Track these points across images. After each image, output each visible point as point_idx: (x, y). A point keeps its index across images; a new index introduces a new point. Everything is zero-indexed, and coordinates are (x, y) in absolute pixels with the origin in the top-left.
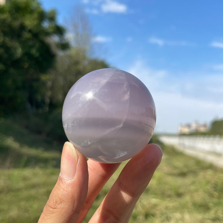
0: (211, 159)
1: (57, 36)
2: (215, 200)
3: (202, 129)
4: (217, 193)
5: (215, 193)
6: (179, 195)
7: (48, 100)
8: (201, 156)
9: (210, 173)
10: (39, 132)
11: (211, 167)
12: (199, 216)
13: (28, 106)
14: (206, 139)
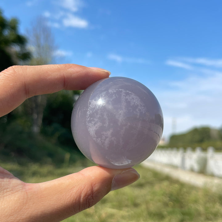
0: (167, 171)
1: (18, 46)
2: (170, 209)
4: (172, 203)
5: (170, 202)
6: (136, 205)
8: (158, 168)
9: (165, 184)
11: (168, 178)
14: (163, 152)
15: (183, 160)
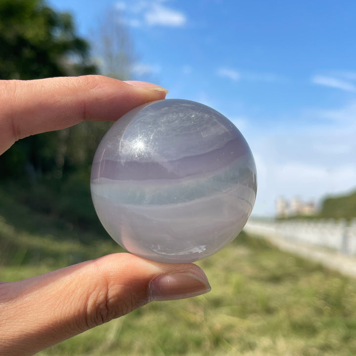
0: (319, 256)
2: (326, 318)
3: (307, 211)
4: (328, 308)
5: (326, 307)
6: (269, 311)
7: (61, 160)
8: (304, 252)
9: (317, 278)
10: (47, 211)
11: (320, 268)
12: (300, 343)
13: (30, 168)
14: (312, 225)
15: (345, 239)
